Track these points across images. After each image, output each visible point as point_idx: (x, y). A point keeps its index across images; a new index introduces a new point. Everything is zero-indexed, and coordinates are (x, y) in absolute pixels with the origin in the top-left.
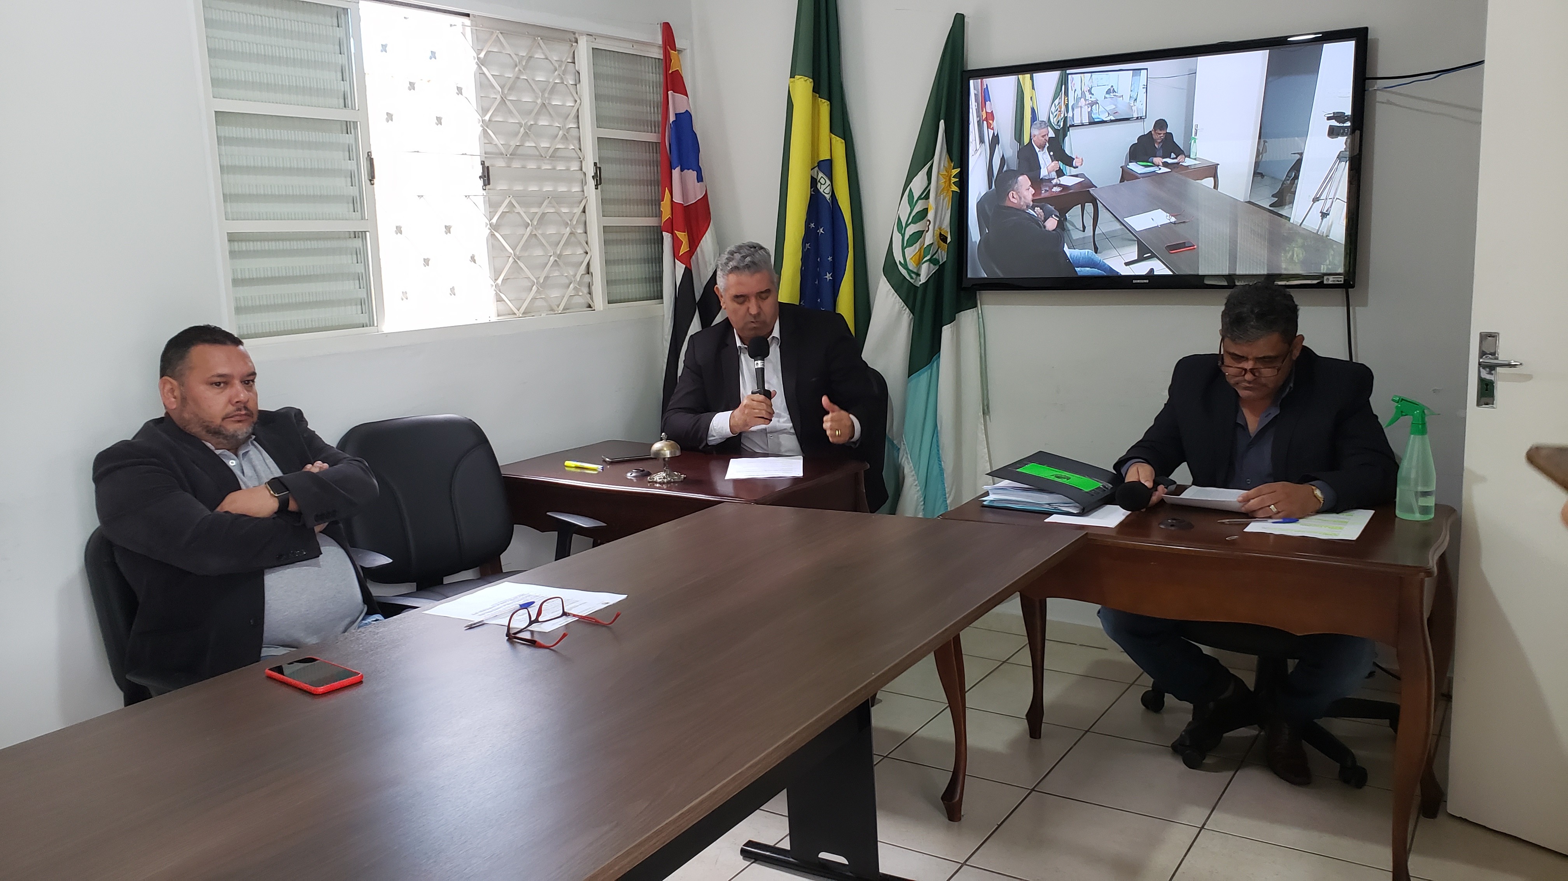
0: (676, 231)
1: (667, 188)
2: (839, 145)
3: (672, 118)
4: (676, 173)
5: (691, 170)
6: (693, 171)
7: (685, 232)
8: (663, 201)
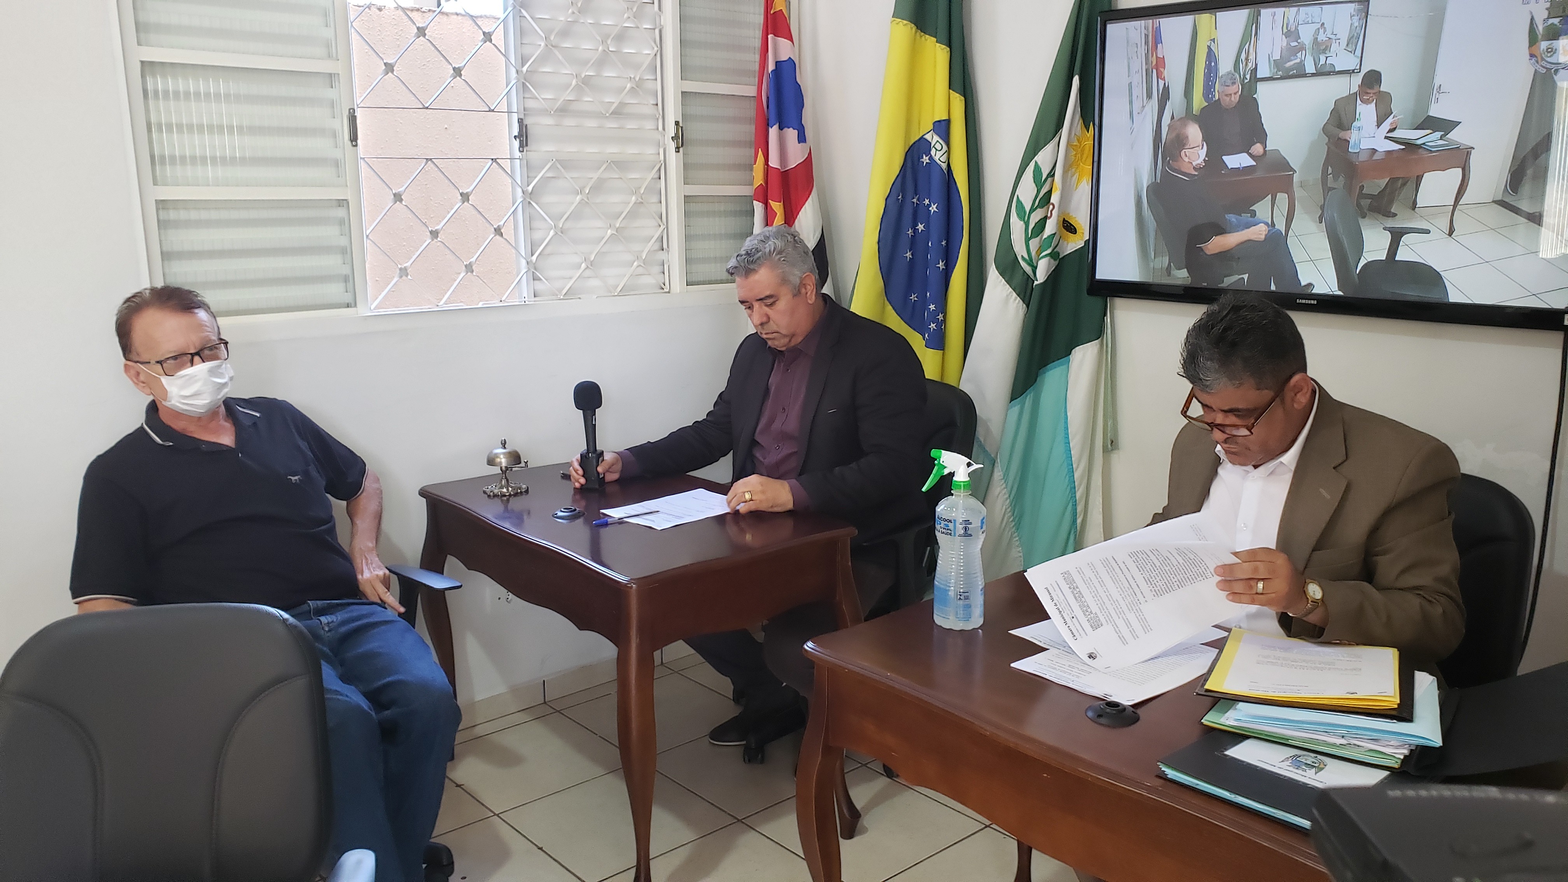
0: (770, 201)
1: (760, 150)
2: (958, 101)
3: (771, 67)
4: (773, 131)
5: (791, 129)
6: (794, 129)
7: (780, 202)
8: (755, 164)
